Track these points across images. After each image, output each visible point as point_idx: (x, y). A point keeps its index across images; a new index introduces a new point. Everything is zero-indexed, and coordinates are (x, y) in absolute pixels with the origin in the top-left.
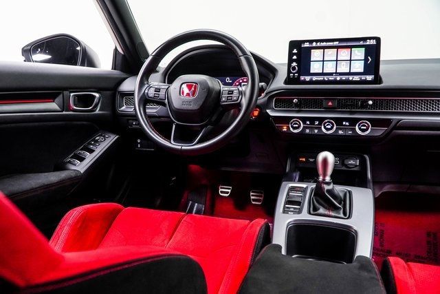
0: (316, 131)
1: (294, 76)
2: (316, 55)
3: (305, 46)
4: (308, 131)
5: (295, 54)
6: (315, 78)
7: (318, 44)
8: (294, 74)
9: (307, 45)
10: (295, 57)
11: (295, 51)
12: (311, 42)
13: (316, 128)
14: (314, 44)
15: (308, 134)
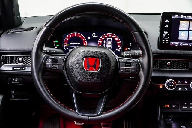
0: (186, 89)
1: (165, 41)
2: (183, 25)
3: (175, 17)
4: (180, 89)
5: (167, 24)
6: (182, 44)
7: (185, 17)
8: (165, 40)
9: (176, 17)
10: (167, 26)
11: (167, 21)
12: (180, 14)
13: (187, 86)
14: (182, 17)
15: (180, 91)
